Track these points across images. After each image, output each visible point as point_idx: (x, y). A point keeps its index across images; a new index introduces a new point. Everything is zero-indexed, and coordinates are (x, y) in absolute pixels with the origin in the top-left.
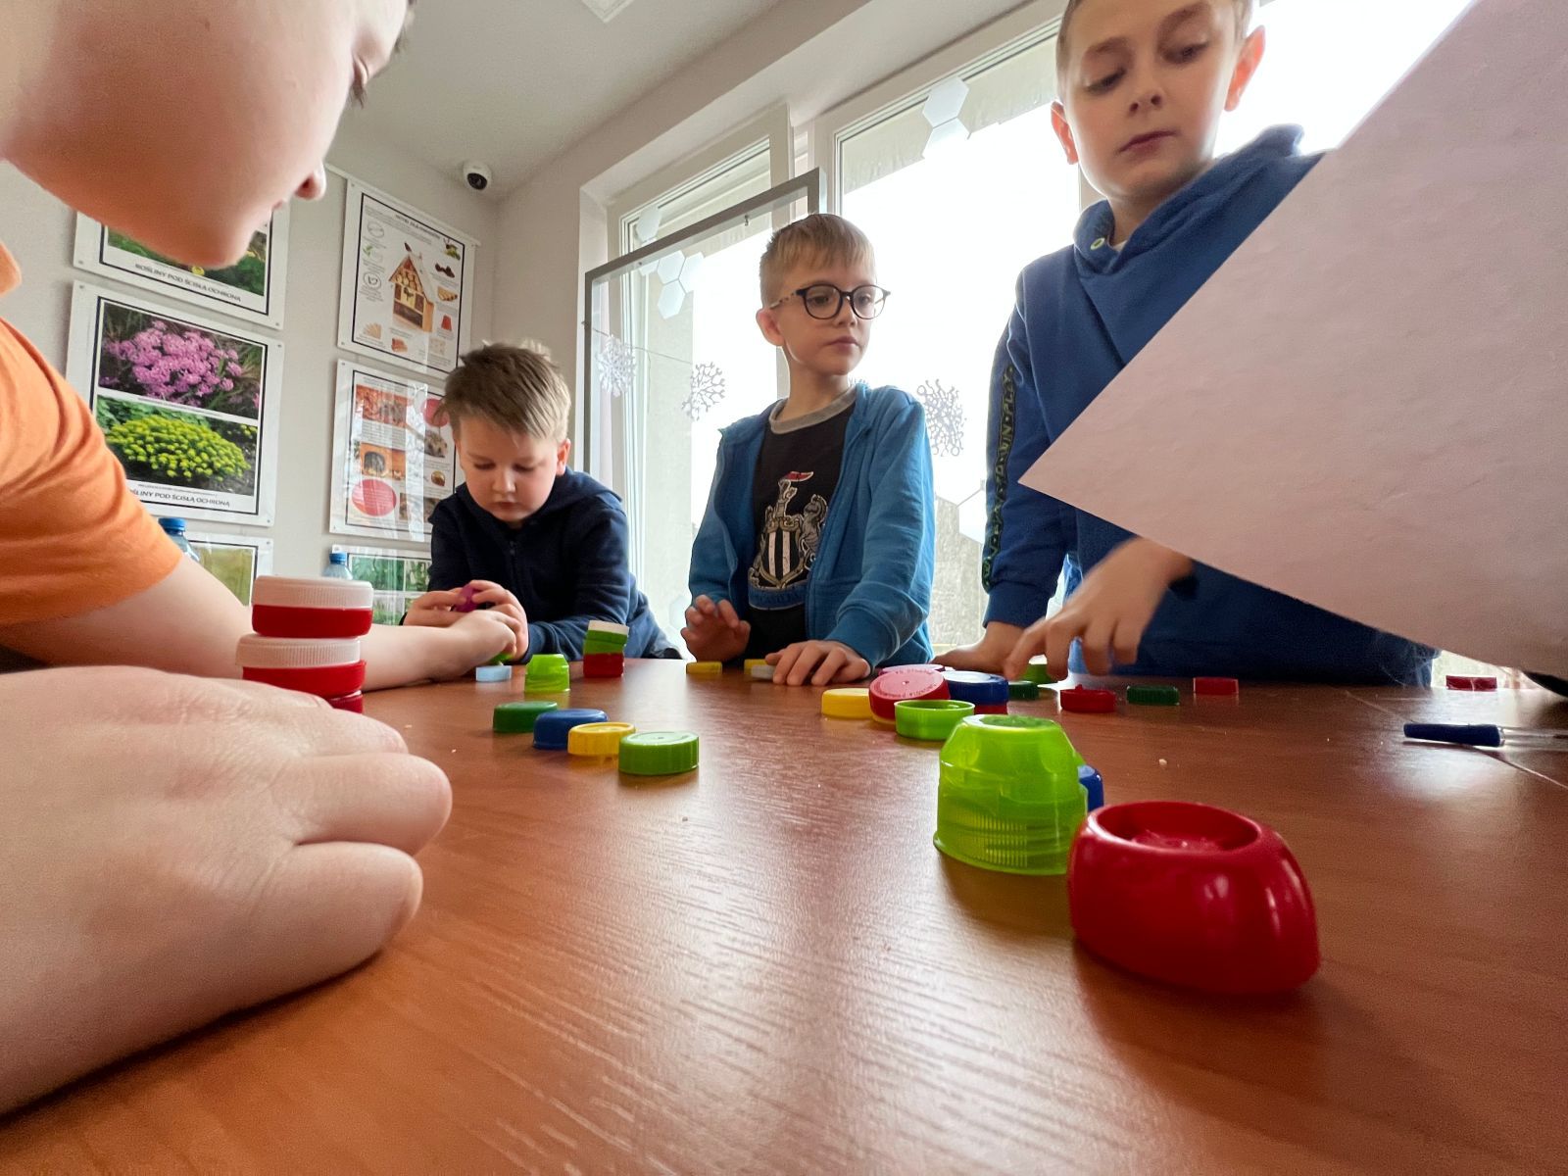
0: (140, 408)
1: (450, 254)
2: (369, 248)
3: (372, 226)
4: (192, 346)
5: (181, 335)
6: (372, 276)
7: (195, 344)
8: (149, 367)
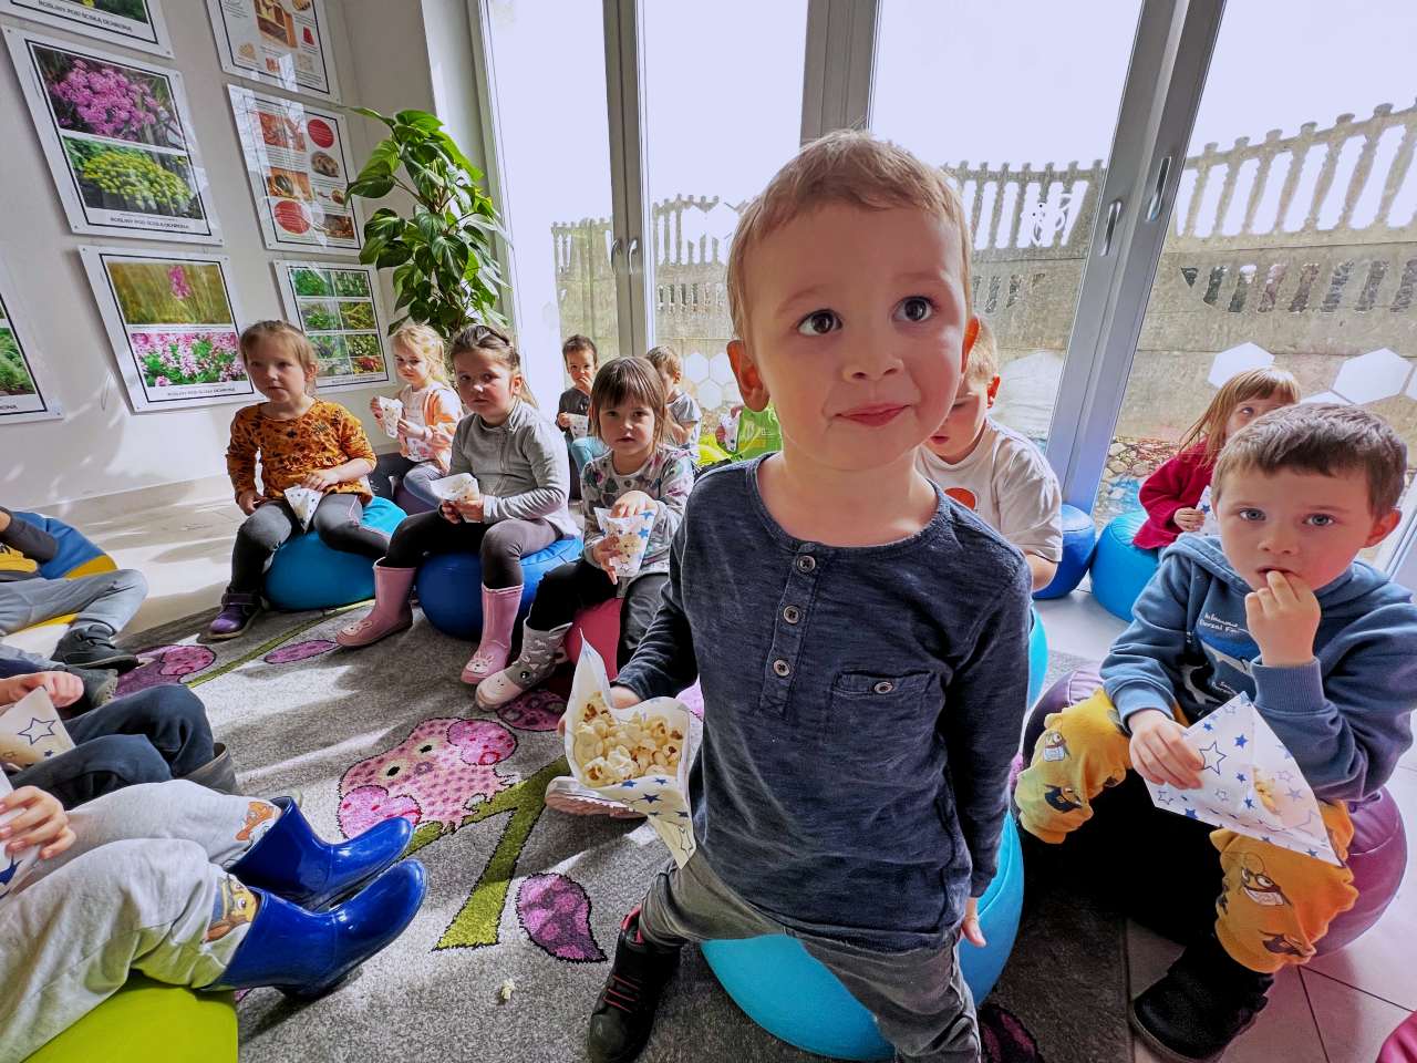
0: (97, 145)
4: (112, 83)
5: (100, 72)
7: (113, 80)
8: (88, 106)
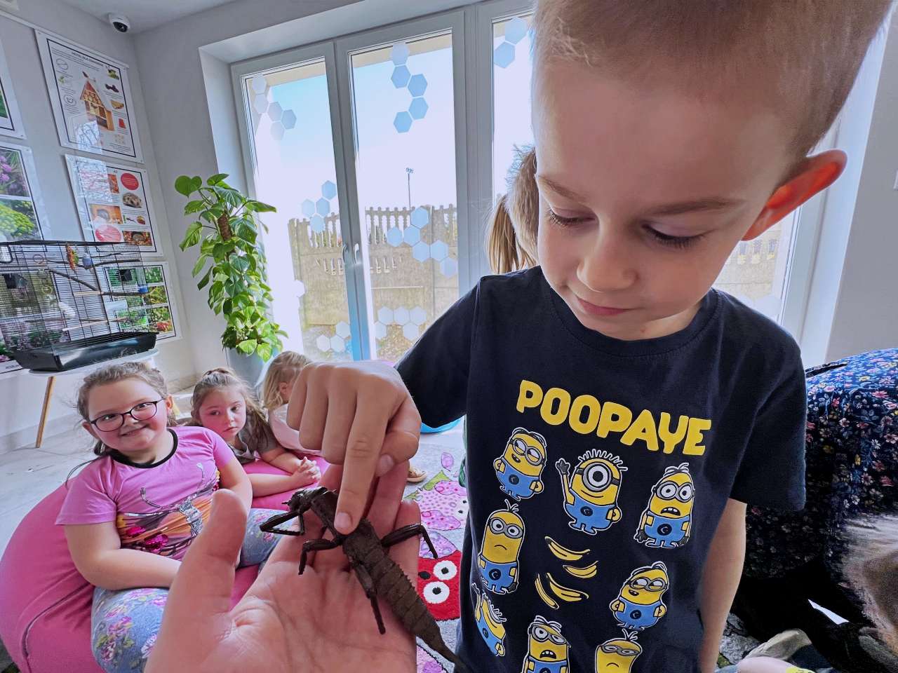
1: (112, 76)
2: (62, 78)
3: (59, 62)
6: (69, 97)
